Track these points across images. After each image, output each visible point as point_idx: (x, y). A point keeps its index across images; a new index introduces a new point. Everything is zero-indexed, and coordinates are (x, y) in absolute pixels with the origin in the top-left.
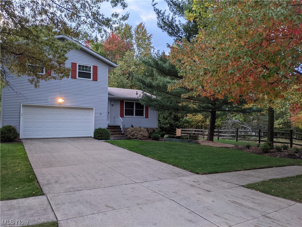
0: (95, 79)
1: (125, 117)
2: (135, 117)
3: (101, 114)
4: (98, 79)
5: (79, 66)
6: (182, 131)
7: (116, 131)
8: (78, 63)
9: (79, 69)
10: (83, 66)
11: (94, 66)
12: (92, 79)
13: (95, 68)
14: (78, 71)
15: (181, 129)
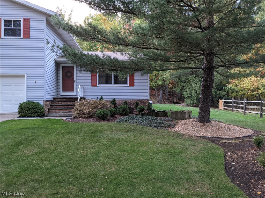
0: (27, 36)
1: (98, 86)
2: (113, 86)
3: (36, 82)
4: (30, 36)
5: (6, 21)
6: (225, 102)
7: (69, 105)
8: (3, 18)
9: (5, 26)
10: (10, 21)
11: (24, 20)
12: (22, 37)
13: (27, 21)
14: (3, 28)
15: (223, 100)
